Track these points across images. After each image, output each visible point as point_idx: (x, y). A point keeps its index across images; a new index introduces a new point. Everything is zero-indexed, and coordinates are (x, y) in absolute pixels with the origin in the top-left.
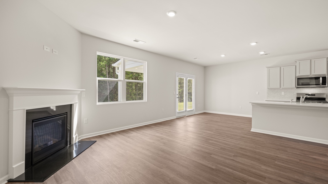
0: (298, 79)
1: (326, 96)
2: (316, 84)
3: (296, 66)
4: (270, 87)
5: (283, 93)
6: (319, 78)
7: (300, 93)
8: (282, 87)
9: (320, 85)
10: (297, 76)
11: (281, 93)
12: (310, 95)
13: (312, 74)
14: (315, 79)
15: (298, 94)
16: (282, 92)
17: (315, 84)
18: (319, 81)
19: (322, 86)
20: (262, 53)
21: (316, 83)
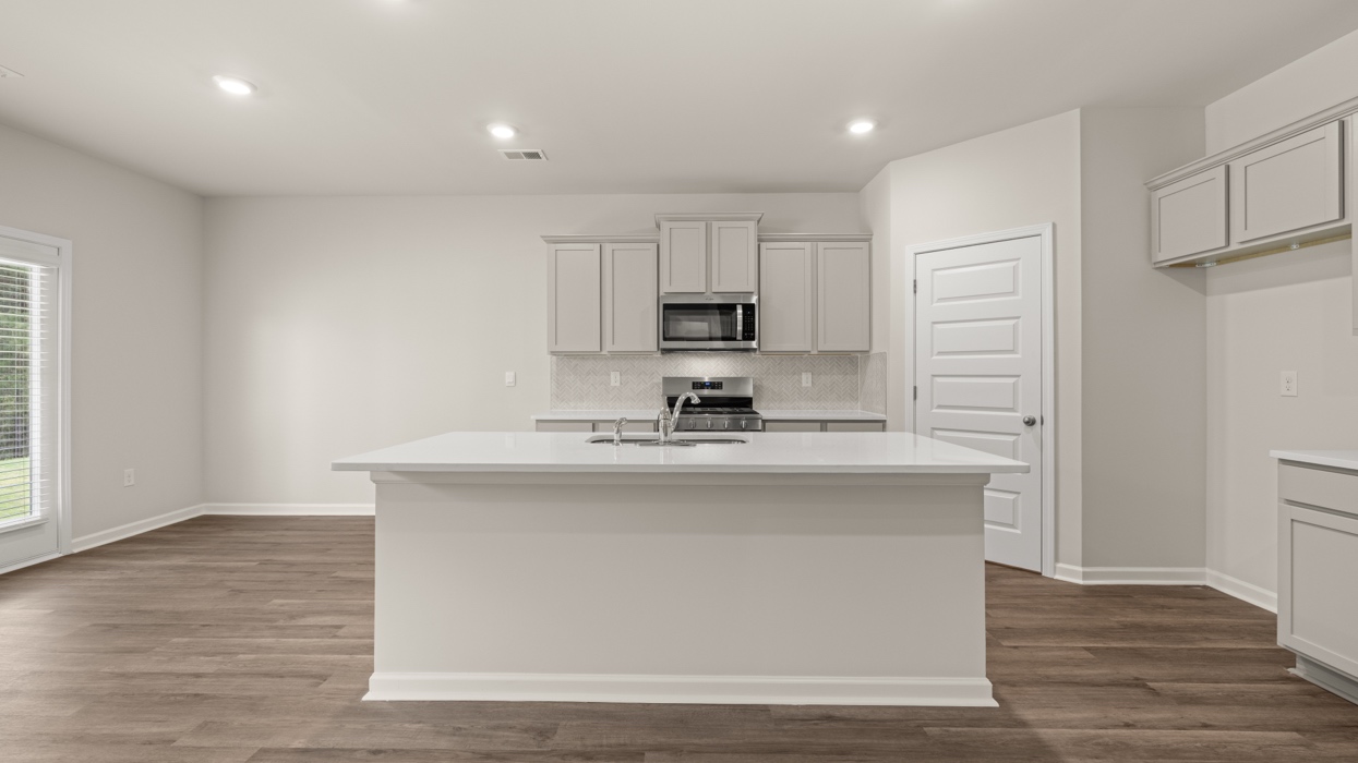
0: (667, 307)
1: (755, 387)
2: (725, 335)
3: (658, 246)
4: (558, 348)
5: (615, 379)
6: (733, 307)
7: (674, 376)
8: (608, 347)
9: (735, 339)
10: (661, 294)
11: (609, 375)
12: (708, 387)
13: (714, 290)
14: (721, 314)
15: (667, 381)
16: (612, 376)
17: (719, 335)
18: (734, 320)
19: (742, 344)
20: (502, 133)
21: (723, 330)
